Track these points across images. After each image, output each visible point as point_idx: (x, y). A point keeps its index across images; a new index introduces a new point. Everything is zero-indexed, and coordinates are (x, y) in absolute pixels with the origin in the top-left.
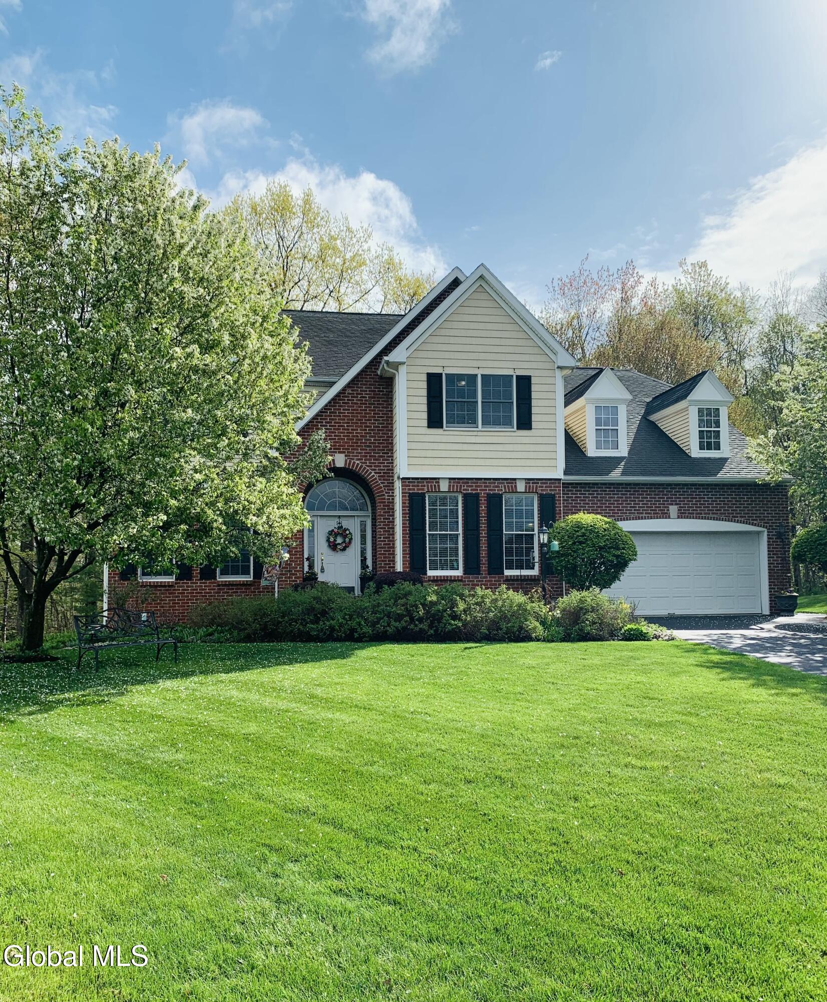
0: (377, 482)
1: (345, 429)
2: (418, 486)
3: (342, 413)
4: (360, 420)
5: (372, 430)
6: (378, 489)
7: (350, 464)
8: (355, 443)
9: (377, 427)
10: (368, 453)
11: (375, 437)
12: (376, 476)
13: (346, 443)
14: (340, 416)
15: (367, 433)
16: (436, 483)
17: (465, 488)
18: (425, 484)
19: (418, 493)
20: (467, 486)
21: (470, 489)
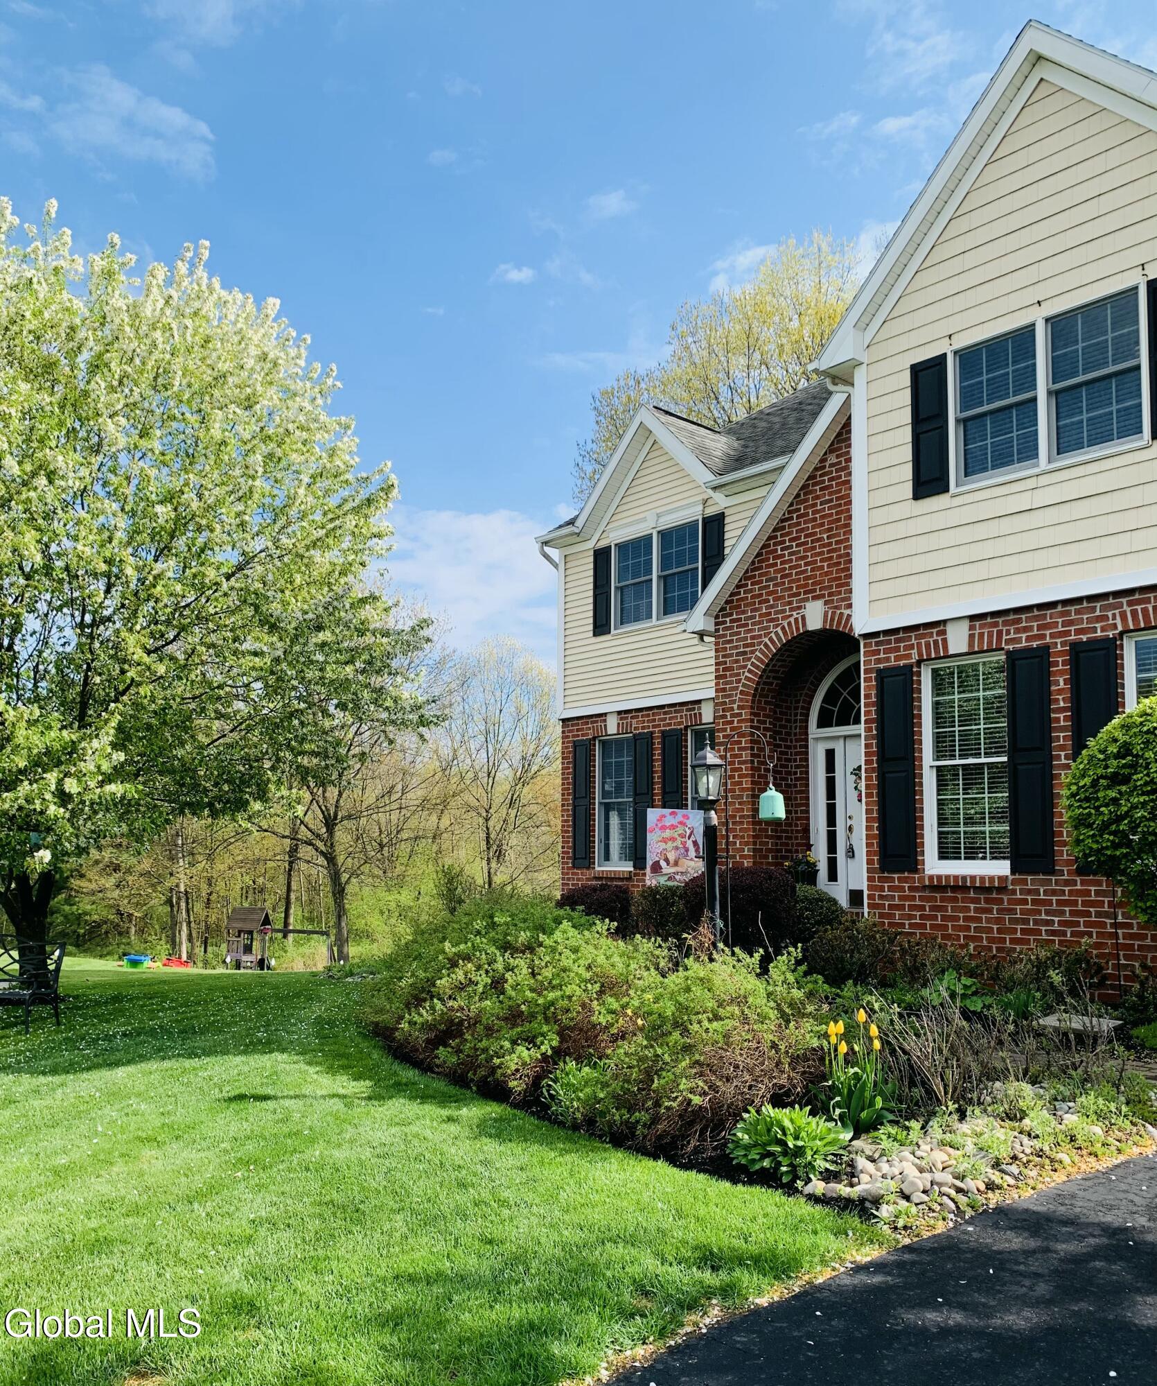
2: (897, 649)
3: (818, 511)
7: (832, 620)
14: (815, 520)
16: (939, 634)
17: (1012, 636)
18: (913, 641)
19: (898, 667)
20: (1017, 631)
21: (1024, 636)
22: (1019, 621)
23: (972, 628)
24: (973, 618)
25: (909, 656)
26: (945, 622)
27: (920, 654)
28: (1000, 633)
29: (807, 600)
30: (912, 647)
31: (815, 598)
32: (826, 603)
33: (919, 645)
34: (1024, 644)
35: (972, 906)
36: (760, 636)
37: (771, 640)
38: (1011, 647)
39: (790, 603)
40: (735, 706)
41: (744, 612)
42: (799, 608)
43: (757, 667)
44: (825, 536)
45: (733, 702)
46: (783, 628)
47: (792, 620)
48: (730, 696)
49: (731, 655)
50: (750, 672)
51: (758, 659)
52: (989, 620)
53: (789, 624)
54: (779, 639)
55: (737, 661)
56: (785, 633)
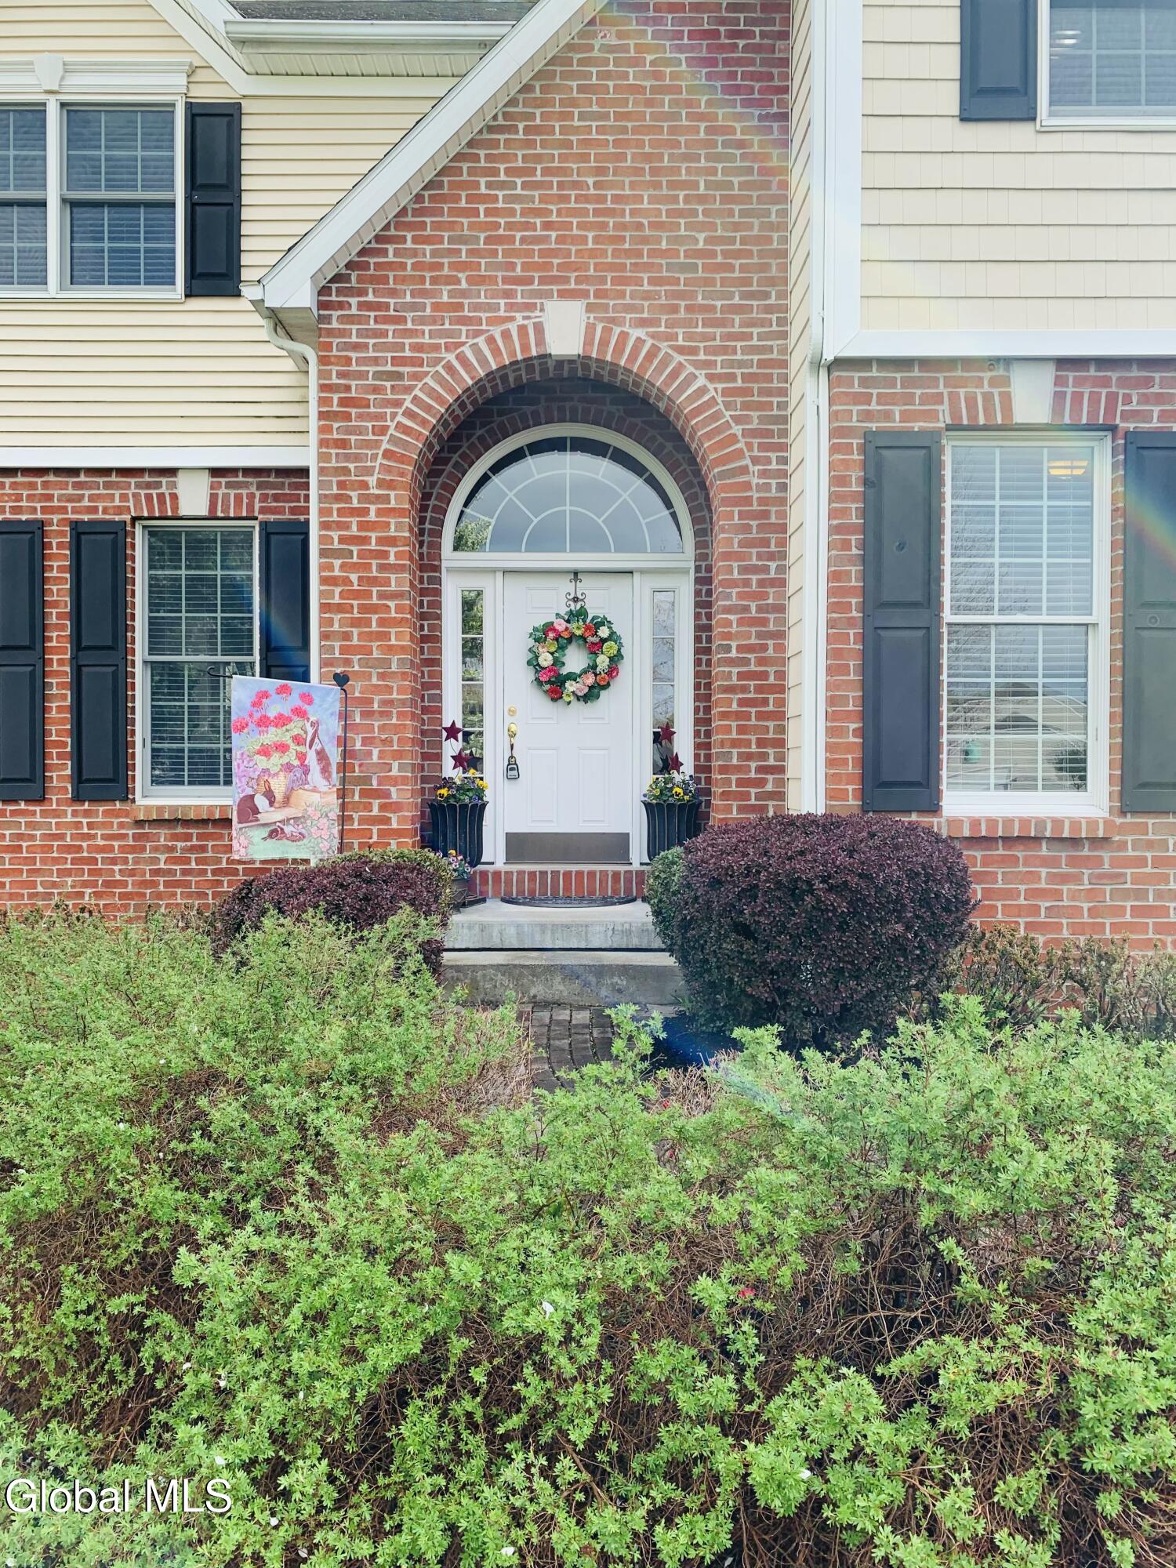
0: (716, 416)
1: (587, 199)
2: (909, 399)
3: (576, 130)
4: (648, 158)
5: (702, 199)
6: (722, 444)
7: (604, 343)
8: (628, 253)
9: (719, 185)
10: (681, 295)
11: (712, 226)
12: (714, 390)
13: (592, 254)
14: (568, 144)
15: (680, 213)
16: (993, 382)
17: (1134, 406)
18: (941, 388)
19: (909, 433)
20: (1145, 399)
21: (1156, 410)
22: (1148, 382)
23: (1059, 381)
24: (1063, 363)
25: (933, 416)
26: (1008, 361)
27: (955, 412)
28: (1112, 398)
29: (549, 295)
30: (938, 399)
31: (564, 295)
32: (590, 308)
33: (954, 398)
34: (1155, 424)
35: (1044, 871)
36: (436, 348)
37: (462, 358)
38: (1131, 426)
39: (508, 294)
40: (372, 481)
41: (393, 293)
42: (530, 307)
43: (428, 409)
44: (590, 181)
45: (369, 471)
46: (491, 340)
47: (513, 328)
48: (357, 458)
49: (363, 375)
50: (409, 414)
51: (431, 393)
52: (1092, 372)
53: (506, 335)
54: (483, 361)
55: (376, 390)
56: (496, 352)
